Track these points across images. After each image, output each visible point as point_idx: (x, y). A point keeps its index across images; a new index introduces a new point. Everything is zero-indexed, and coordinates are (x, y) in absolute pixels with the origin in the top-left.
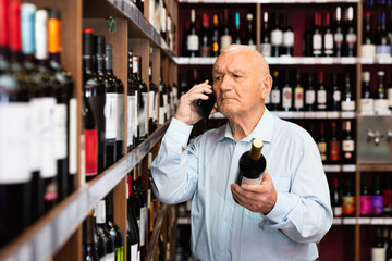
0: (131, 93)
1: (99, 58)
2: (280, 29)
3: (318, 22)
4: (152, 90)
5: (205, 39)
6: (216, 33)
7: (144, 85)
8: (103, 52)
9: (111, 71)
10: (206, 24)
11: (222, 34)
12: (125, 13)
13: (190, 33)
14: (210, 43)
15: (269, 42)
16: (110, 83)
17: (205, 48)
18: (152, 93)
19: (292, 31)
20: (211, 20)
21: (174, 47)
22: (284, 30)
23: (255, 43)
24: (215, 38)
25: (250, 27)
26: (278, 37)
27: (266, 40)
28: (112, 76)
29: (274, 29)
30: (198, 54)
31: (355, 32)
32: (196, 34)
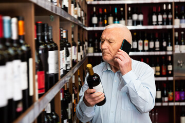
0: (62, 49)
1: (46, 34)
2: (137, 14)
3: (155, 10)
4: (73, 45)
5: (101, 19)
6: (106, 16)
7: (69, 43)
8: (48, 31)
9: (52, 39)
10: (101, 12)
11: (108, 16)
12: (58, 14)
13: (94, 16)
14: (103, 20)
15: (132, 19)
16: (51, 46)
17: (101, 23)
18: (73, 47)
19: (142, 14)
20: (103, 11)
21: (85, 23)
22: (138, 14)
23: (124, 19)
24: (105, 18)
25: (122, 13)
26: (135, 17)
27: (130, 18)
28: (52, 42)
29: (134, 14)
30: (97, 25)
31: (172, 14)
32: (96, 16)
